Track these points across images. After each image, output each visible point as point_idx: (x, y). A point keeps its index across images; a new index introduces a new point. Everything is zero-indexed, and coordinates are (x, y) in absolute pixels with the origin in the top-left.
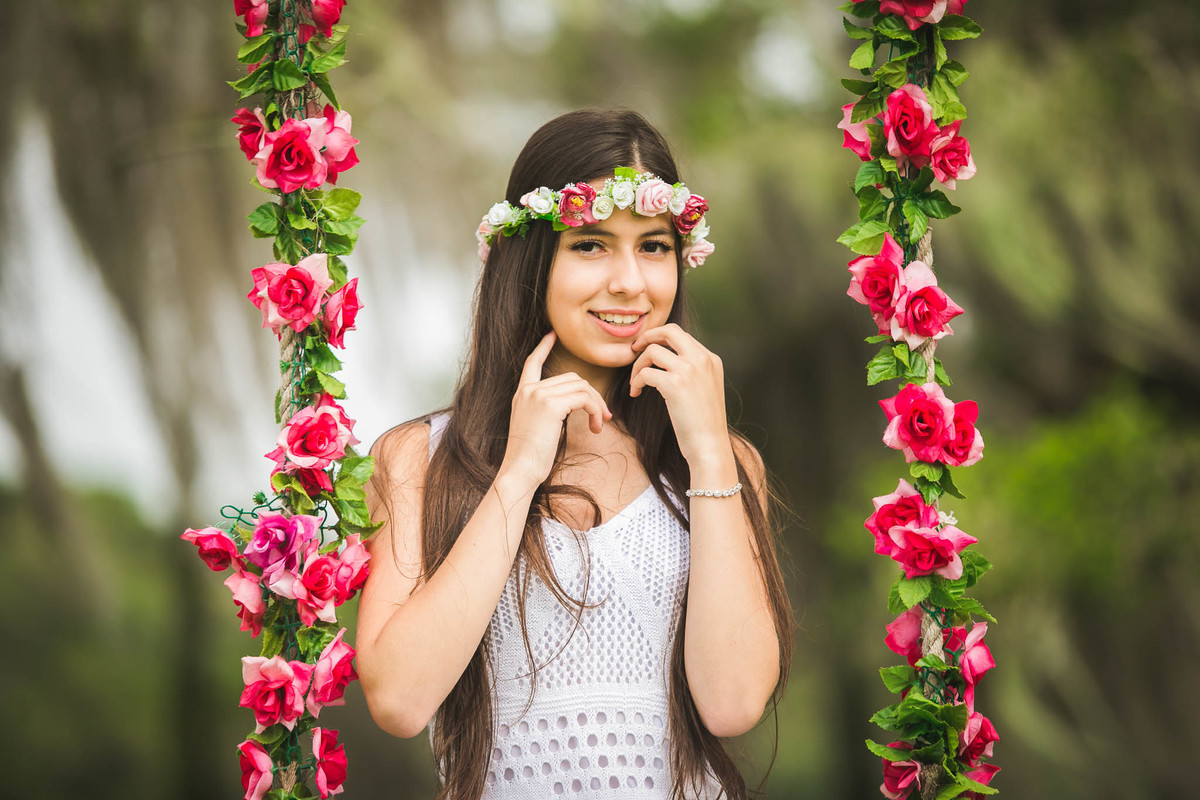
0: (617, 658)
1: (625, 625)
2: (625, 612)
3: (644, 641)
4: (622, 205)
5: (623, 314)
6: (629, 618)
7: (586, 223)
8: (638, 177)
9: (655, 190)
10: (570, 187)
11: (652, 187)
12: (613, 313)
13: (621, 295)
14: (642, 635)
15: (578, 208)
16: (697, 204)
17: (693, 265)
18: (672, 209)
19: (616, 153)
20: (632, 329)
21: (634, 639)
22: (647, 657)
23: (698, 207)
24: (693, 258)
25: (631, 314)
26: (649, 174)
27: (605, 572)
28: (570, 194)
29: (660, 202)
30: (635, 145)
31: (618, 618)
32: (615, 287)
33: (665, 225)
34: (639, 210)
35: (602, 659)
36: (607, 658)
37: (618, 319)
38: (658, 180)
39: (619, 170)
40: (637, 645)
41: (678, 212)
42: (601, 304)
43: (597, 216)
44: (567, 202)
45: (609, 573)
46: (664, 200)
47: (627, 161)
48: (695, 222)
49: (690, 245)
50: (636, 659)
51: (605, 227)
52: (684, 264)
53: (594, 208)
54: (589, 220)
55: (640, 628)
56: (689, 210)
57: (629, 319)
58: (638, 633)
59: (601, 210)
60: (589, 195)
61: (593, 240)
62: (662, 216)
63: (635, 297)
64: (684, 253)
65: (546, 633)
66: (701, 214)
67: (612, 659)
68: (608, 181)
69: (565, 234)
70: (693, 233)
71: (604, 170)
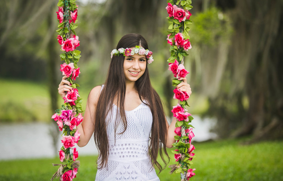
0: (133, 134)
1: (135, 128)
2: (135, 126)
3: (138, 131)
4: (136, 53)
5: (135, 72)
6: (136, 127)
7: (129, 55)
8: (140, 48)
9: (143, 51)
10: (127, 49)
11: (142, 50)
12: (133, 72)
13: (135, 69)
14: (138, 130)
15: (128, 53)
16: (151, 53)
17: (149, 63)
18: (146, 54)
19: (136, 43)
20: (137, 75)
21: (137, 131)
22: (139, 134)
23: (151, 54)
24: (150, 62)
25: (136, 72)
26: (142, 47)
27: (132, 119)
28: (127, 50)
29: (143, 53)
30: (140, 41)
31: (134, 127)
32: (134, 67)
33: (144, 57)
34: (139, 54)
35: (130, 134)
36: (131, 134)
37: (134, 73)
38: (143, 49)
39: (136, 46)
40: (137, 132)
41: (147, 54)
42: (131, 70)
43: (131, 54)
44: (126, 51)
45: (133, 119)
46: (144, 53)
47: (138, 45)
48: (150, 56)
49: (149, 60)
50: (137, 134)
51: (133, 56)
52: (148, 63)
53: (131, 53)
54: (130, 55)
55: (138, 129)
56: (149, 54)
57: (136, 73)
58: (137, 130)
59: (132, 53)
60: (130, 50)
61: (131, 58)
62: (143, 55)
63: (137, 70)
64: (148, 61)
65: (121, 129)
66: (151, 55)
67: (132, 134)
68: (134, 48)
69: (126, 57)
70: (150, 58)
71: (134, 46)
